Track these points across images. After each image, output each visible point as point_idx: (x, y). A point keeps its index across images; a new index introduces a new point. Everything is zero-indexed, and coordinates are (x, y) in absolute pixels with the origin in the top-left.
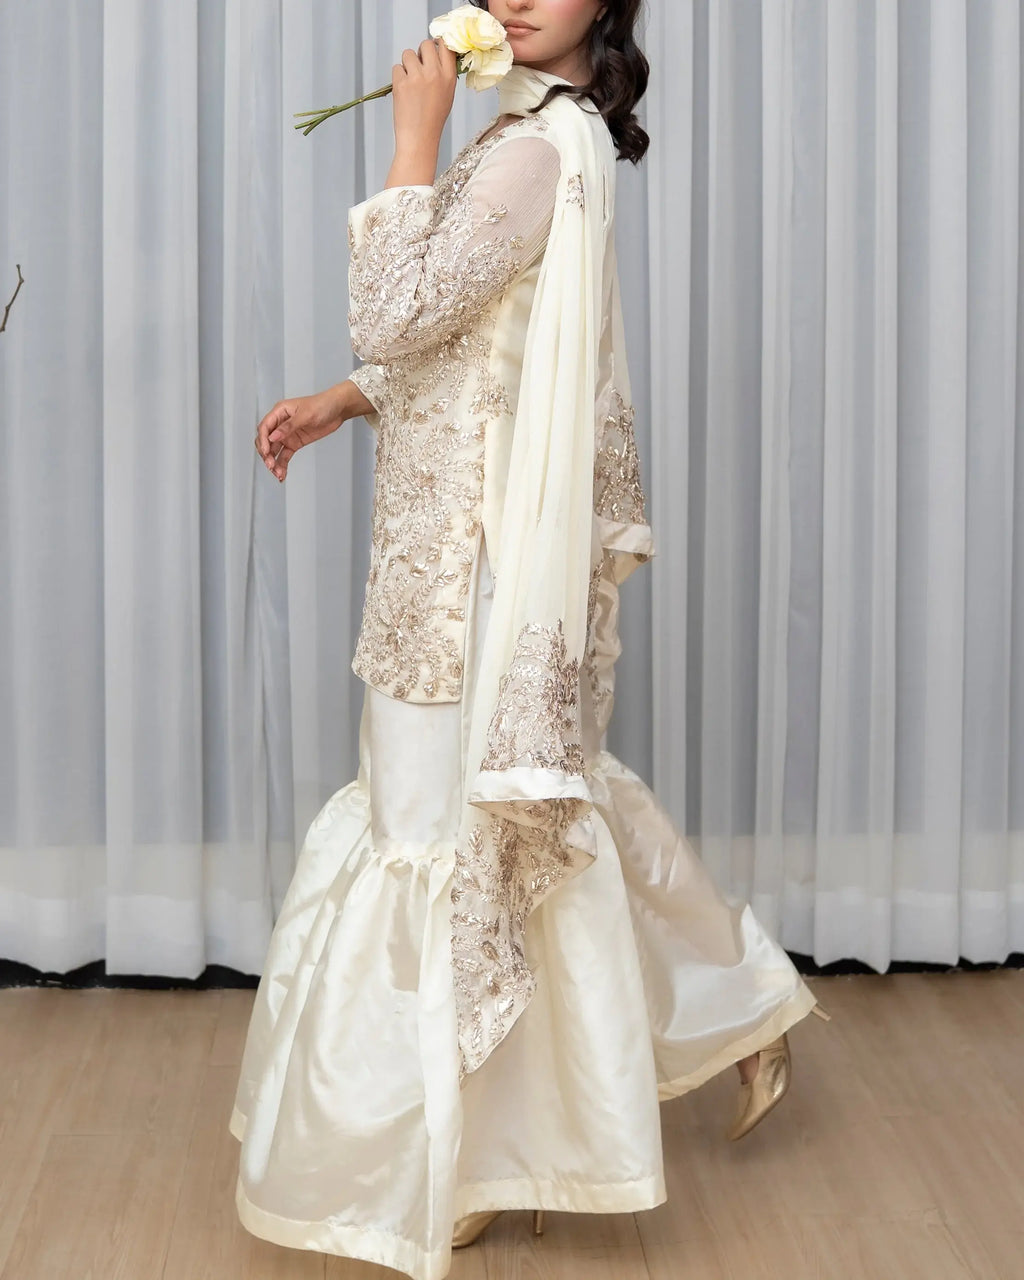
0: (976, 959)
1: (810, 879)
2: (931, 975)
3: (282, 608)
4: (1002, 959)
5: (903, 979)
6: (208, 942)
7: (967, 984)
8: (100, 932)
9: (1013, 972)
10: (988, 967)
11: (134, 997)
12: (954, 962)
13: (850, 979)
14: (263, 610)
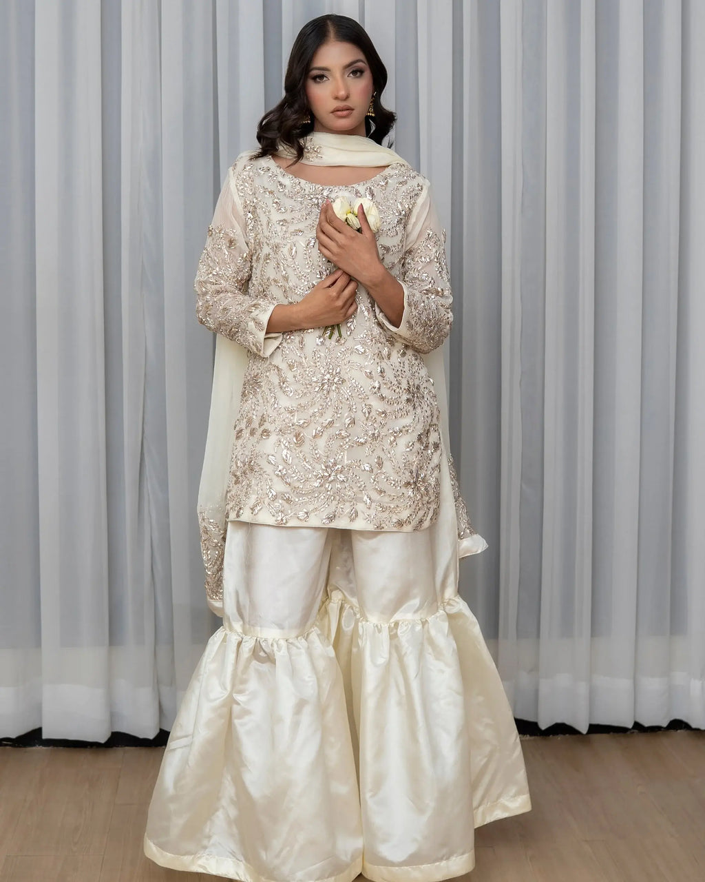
0: (646, 724)
1: (535, 669)
2: (616, 735)
3: (164, 484)
4: (665, 724)
5: (597, 737)
6: (113, 716)
7: (640, 740)
8: (39, 709)
9: (672, 732)
10: (655, 730)
11: (63, 753)
12: (630, 726)
13: (560, 738)
14: (150, 484)
